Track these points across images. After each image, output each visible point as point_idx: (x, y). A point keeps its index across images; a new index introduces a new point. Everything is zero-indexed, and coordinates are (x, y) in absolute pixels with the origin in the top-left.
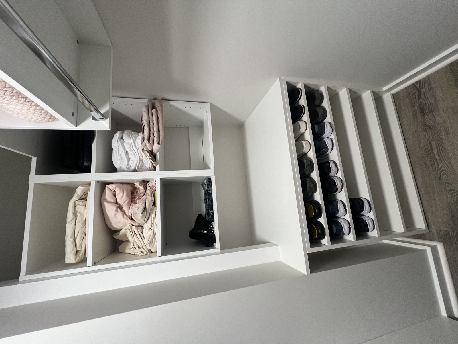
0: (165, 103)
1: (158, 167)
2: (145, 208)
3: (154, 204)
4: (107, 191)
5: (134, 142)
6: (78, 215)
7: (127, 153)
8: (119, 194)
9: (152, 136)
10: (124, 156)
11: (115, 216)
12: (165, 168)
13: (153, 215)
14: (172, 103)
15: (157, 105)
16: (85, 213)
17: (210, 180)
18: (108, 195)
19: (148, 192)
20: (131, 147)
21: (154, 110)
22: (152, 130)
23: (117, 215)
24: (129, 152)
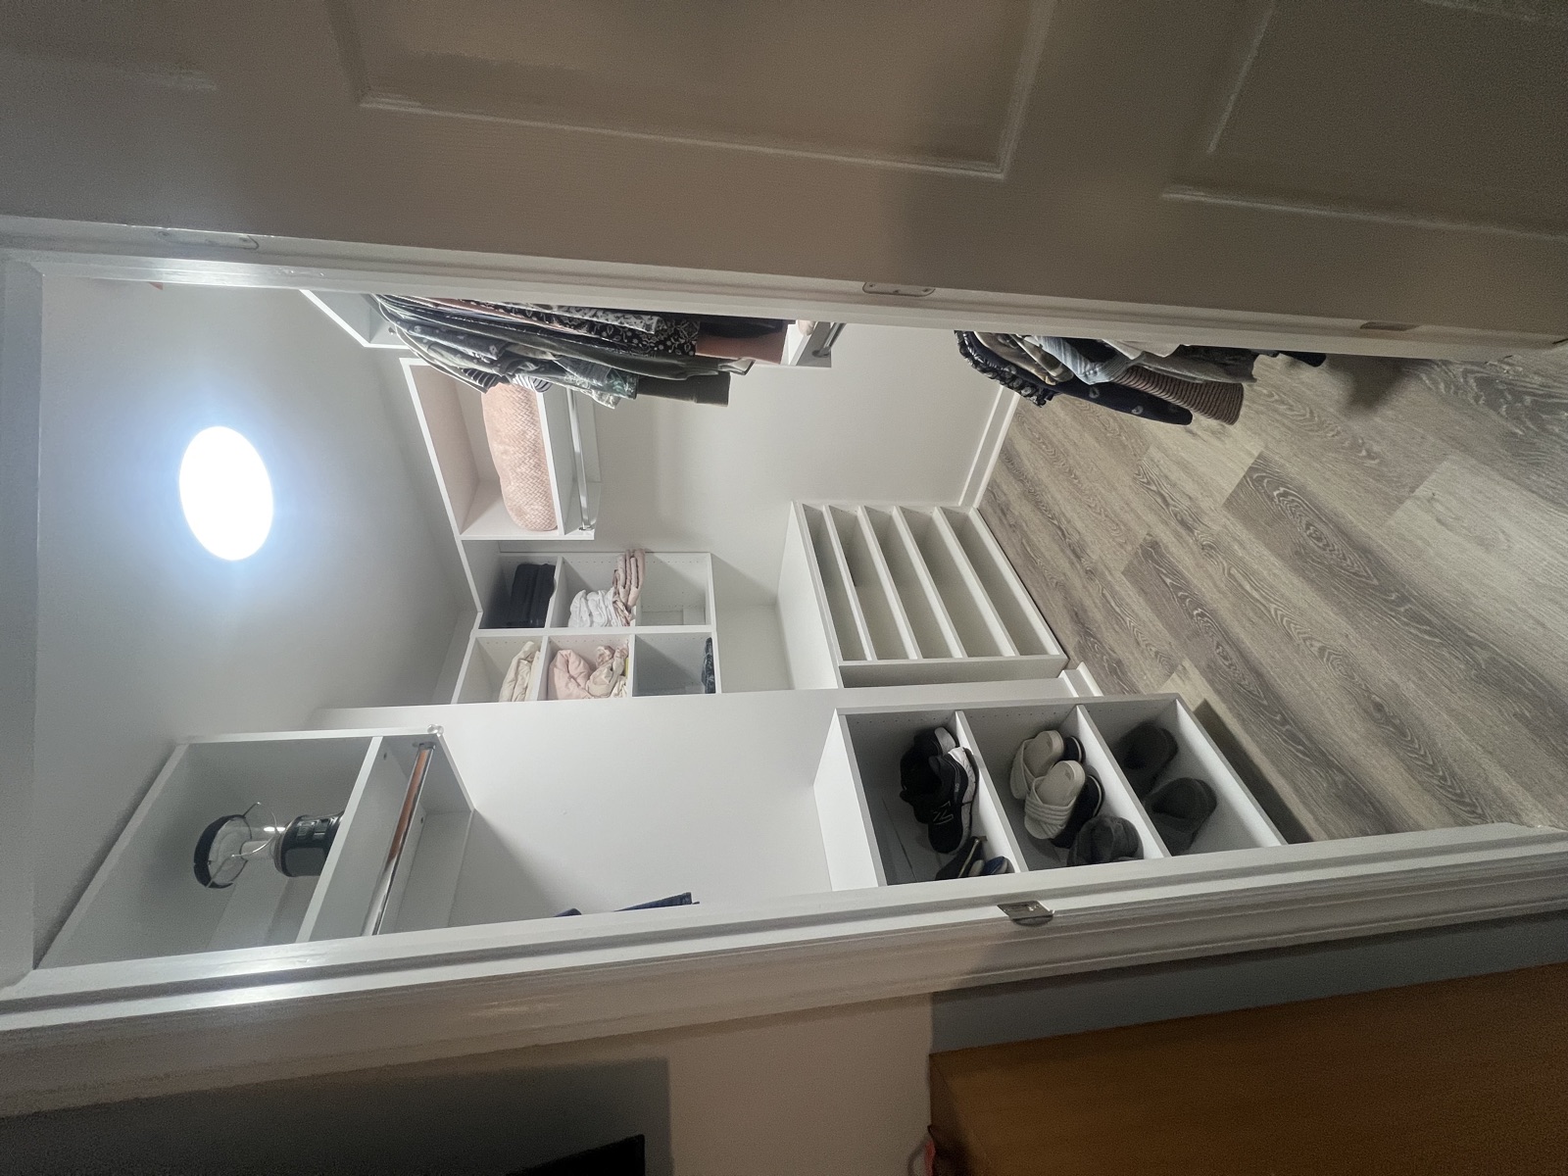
0: (647, 556)
1: (633, 623)
2: (612, 669)
3: (624, 674)
4: (559, 656)
5: (603, 596)
6: (520, 678)
7: (590, 615)
8: (573, 663)
9: (628, 583)
10: (586, 617)
11: (567, 685)
12: (642, 623)
13: (622, 683)
14: (656, 555)
15: (638, 554)
16: (527, 679)
17: (710, 641)
18: (559, 659)
19: (617, 654)
20: (598, 606)
21: (633, 560)
22: (628, 577)
23: (570, 685)
24: (595, 613)
